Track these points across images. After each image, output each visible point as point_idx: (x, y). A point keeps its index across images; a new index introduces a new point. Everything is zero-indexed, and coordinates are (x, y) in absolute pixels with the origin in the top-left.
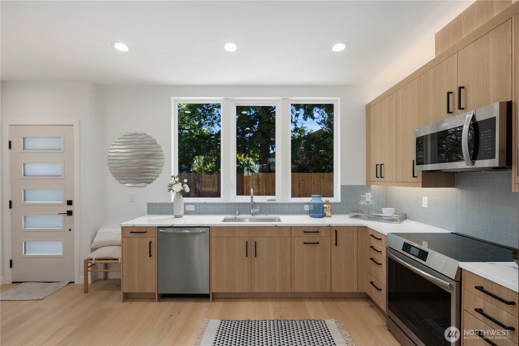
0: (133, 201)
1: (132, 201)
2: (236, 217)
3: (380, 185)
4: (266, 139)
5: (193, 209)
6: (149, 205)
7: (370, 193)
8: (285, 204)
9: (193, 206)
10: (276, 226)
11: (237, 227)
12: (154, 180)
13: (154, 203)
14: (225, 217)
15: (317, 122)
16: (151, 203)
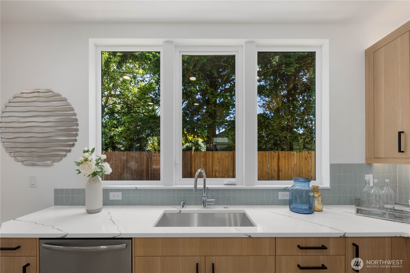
0: (34, 186)
1: (32, 186)
2: (180, 211)
3: (385, 163)
4: (213, 120)
5: (120, 198)
6: (56, 191)
7: (372, 175)
8: (251, 190)
9: (120, 194)
10: (250, 237)
11: (181, 238)
12: (65, 156)
13: (63, 189)
14: (165, 211)
15: (259, 105)
16: (60, 189)
